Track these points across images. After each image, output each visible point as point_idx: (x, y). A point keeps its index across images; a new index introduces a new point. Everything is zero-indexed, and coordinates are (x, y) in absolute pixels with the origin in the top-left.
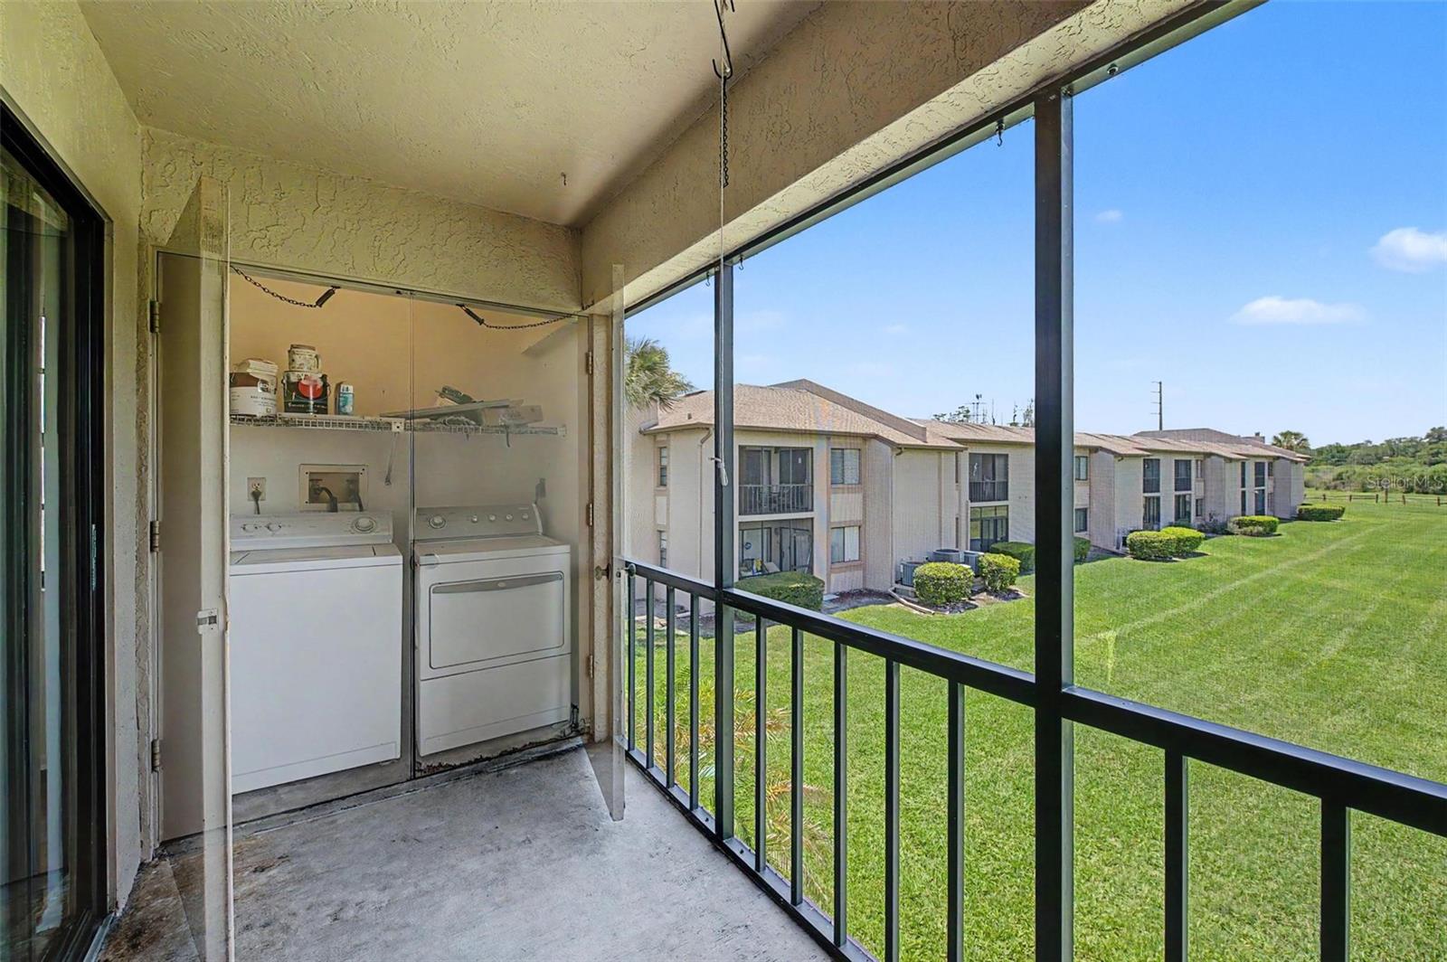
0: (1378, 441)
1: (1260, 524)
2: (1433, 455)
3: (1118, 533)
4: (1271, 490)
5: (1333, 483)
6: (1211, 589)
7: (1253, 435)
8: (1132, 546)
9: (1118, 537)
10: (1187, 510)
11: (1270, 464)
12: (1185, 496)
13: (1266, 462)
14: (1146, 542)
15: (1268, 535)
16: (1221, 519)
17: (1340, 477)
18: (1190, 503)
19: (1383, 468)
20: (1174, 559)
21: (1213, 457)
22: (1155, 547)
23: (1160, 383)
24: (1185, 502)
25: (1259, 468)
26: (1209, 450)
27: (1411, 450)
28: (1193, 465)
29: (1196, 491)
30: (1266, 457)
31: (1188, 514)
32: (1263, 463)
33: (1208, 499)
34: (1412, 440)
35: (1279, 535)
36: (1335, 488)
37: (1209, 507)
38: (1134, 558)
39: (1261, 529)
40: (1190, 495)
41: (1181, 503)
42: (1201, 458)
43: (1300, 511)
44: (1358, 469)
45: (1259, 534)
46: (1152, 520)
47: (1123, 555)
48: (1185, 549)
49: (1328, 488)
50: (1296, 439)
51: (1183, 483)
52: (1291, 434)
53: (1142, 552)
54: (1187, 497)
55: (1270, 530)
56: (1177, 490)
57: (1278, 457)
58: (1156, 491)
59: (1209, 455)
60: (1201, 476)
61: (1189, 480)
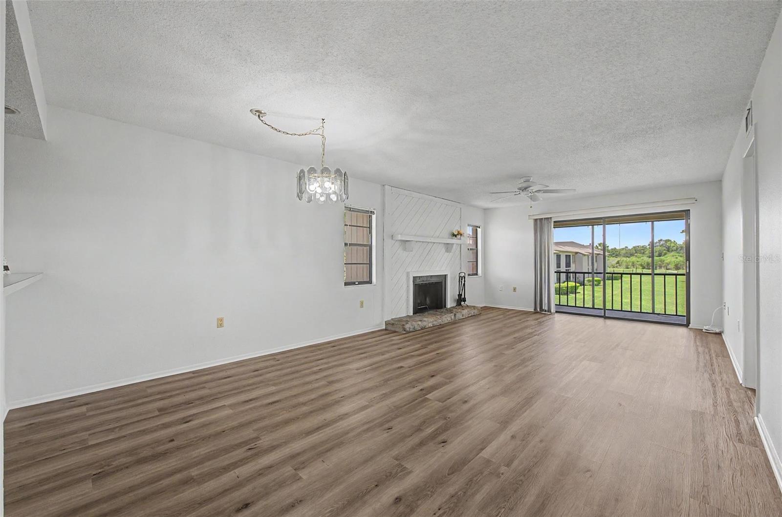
0: (630, 247)
2: (651, 253)
7: (589, 244)
12: (569, 270)
17: (618, 262)
19: (633, 259)
26: (577, 251)
27: (642, 251)
28: (571, 256)
29: (572, 267)
30: (594, 254)
34: (643, 247)
36: (617, 267)
39: (596, 283)
41: (568, 273)
42: (574, 254)
44: (625, 259)
49: (614, 267)
51: (568, 264)
52: (601, 244)
56: (566, 267)
57: (599, 254)
58: (560, 268)
59: (577, 253)
60: (574, 262)
61: (570, 263)
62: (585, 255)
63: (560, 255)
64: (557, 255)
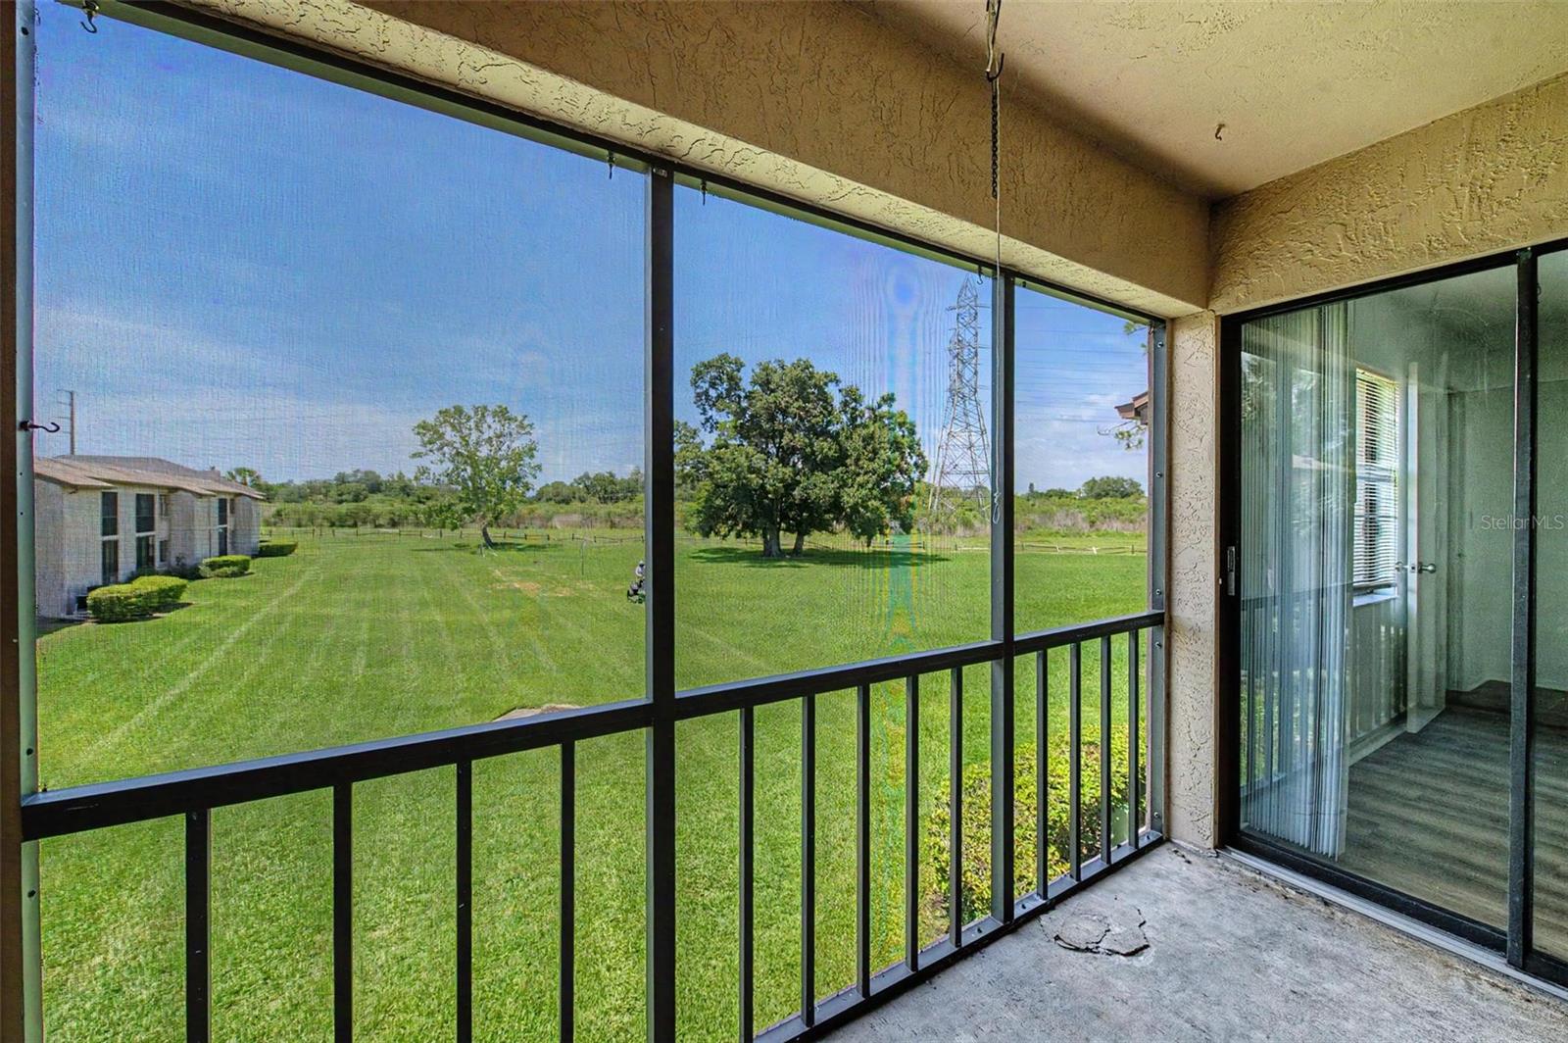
1: (233, 564)
2: (340, 495)
3: (68, 592)
4: (232, 528)
5: (273, 520)
6: (221, 641)
8: (97, 606)
9: (69, 599)
10: (151, 554)
11: (232, 500)
12: (147, 537)
13: (228, 498)
14: (118, 598)
15: (241, 574)
16: (189, 562)
17: (279, 514)
18: (153, 546)
20: (155, 615)
21: (180, 493)
22: (132, 604)
23: (72, 393)
24: (148, 546)
25: (222, 503)
26: (173, 483)
27: (325, 490)
28: (157, 501)
29: (160, 531)
30: (230, 493)
31: (151, 560)
32: (225, 500)
33: (173, 542)
34: (325, 482)
35: (252, 573)
37: (175, 551)
38: (99, 623)
39: (235, 569)
40: (153, 536)
41: (144, 547)
42: (165, 492)
43: (261, 548)
45: (234, 575)
46: (110, 570)
47: (81, 622)
48: (168, 601)
50: (250, 476)
51: (145, 522)
52: (245, 470)
53: (111, 613)
54: (150, 539)
55: (242, 570)
56: (138, 531)
57: (240, 495)
58: (115, 532)
59: (174, 490)
60: (166, 513)
61: (153, 518)
62: (200, 496)
63: (116, 494)
64: (104, 494)
